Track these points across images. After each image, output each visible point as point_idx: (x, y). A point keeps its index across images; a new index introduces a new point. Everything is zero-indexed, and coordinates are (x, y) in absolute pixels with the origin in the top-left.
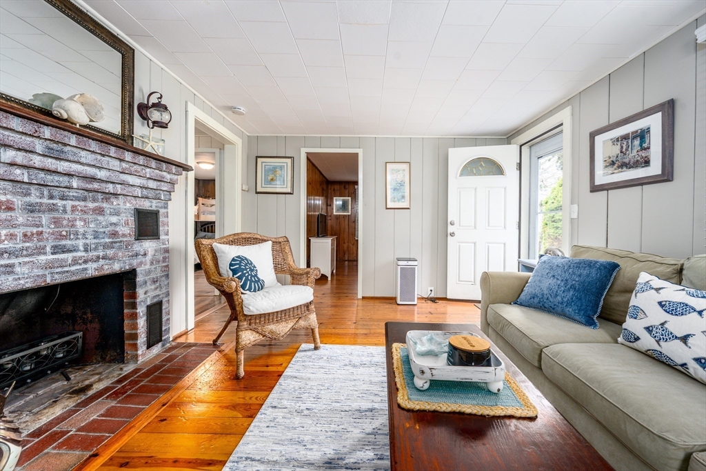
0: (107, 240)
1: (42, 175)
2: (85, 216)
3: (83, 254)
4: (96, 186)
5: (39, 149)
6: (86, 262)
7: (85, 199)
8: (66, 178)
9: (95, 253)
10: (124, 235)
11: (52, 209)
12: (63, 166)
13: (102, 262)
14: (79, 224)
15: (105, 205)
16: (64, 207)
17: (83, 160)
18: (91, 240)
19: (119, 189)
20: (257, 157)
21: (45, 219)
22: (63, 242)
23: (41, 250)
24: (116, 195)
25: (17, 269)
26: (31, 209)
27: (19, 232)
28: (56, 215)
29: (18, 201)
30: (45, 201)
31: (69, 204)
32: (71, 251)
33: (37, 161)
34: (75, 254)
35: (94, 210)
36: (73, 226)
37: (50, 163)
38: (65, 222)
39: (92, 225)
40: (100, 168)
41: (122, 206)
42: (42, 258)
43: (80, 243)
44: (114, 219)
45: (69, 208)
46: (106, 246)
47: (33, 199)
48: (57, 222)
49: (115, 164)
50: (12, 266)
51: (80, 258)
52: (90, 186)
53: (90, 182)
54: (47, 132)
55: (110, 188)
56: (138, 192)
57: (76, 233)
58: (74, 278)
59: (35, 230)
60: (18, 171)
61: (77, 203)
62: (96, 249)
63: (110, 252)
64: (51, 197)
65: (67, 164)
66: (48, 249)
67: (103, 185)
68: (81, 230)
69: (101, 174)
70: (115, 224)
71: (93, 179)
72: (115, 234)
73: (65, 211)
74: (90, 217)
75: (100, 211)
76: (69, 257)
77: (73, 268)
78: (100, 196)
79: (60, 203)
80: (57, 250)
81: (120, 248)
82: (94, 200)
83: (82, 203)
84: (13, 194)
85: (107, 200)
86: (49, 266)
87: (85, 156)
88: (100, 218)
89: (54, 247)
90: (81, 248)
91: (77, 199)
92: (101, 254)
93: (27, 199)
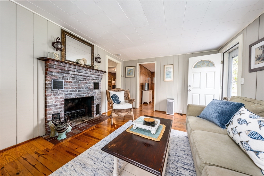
0: (88, 89)
1: (76, 76)
2: (84, 84)
3: (83, 92)
4: (86, 77)
5: (76, 71)
6: (84, 94)
7: (84, 80)
8: (80, 76)
9: (86, 92)
10: (91, 88)
11: (78, 82)
12: (80, 74)
13: (87, 94)
14: (83, 85)
15: (88, 82)
16: (80, 82)
17: (83, 72)
18: (85, 89)
19: (90, 78)
20: (126, 67)
21: (77, 84)
22: (80, 89)
23: (76, 91)
24: (90, 79)
25: (73, 94)
26: (75, 83)
27: (73, 87)
28: (79, 84)
29: (73, 81)
30: (77, 81)
31: (81, 81)
32: (81, 91)
33: (76, 73)
34: (82, 92)
35: (86, 83)
36: (82, 86)
37: (78, 73)
38: (80, 85)
39: (85, 86)
40: (86, 74)
41: (91, 82)
42: (76, 92)
43: (83, 90)
44: (89, 85)
45: (81, 82)
46: (88, 91)
47: (75, 81)
48: (79, 85)
49: (89, 73)
50: (72, 93)
51: (83, 93)
52: (85, 78)
53: (85, 77)
54: (77, 67)
55: (88, 78)
56: (94, 78)
57: (82, 88)
58: (82, 97)
59: (75, 87)
60: (73, 75)
61: (82, 81)
62: (86, 91)
63: (89, 92)
64: (78, 80)
65: (80, 73)
66: (77, 91)
67: (87, 77)
68: (83, 87)
69: (87, 75)
70: (90, 86)
71: (85, 76)
72: (89, 88)
73: (80, 83)
74: (85, 84)
75: (87, 83)
76: (81, 92)
77: (82, 95)
78: (87, 80)
79: (80, 81)
80: (79, 91)
81: (90, 91)
82: (86, 81)
83: (83, 81)
84: (72, 80)
85: (88, 80)
86: (78, 94)
87: (84, 71)
88: (87, 84)
89: (78, 90)
90: (83, 91)
91: (83, 80)
92: (87, 92)
93: (74, 81)
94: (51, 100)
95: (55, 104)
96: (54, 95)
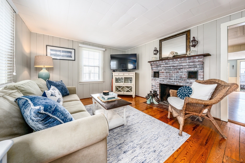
0: (179, 78)
1: (167, 67)
2: (174, 73)
3: (174, 80)
4: (175, 67)
5: (164, 64)
6: (174, 82)
7: (175, 70)
8: (170, 67)
9: (176, 81)
10: (184, 78)
11: (169, 72)
12: (168, 65)
13: (178, 83)
14: (173, 75)
15: (179, 71)
16: (171, 72)
17: (171, 64)
18: (175, 78)
19: (181, 67)
21: (168, 74)
22: (170, 78)
23: (167, 79)
25: (164, 81)
26: (166, 73)
27: (165, 76)
28: (170, 73)
29: (165, 72)
30: (168, 71)
31: (172, 71)
32: (171, 79)
33: (165, 66)
34: (172, 80)
35: (176, 72)
36: (172, 75)
37: (167, 65)
38: (171, 74)
39: (176, 75)
40: (175, 64)
41: (183, 71)
42: (167, 80)
43: (173, 78)
44: (181, 74)
45: (172, 72)
46: (179, 79)
47: (167, 71)
48: (170, 74)
49: (177, 62)
50: (164, 80)
51: (173, 81)
52: (174, 68)
54: (164, 61)
55: (179, 67)
56: (188, 67)
57: (173, 76)
58: (172, 84)
59: (167, 76)
60: (164, 68)
61: (173, 71)
62: (176, 80)
63: (180, 81)
64: (169, 70)
65: (169, 65)
66: (168, 79)
67: (177, 67)
68: (174, 76)
70: (181, 75)
72: (181, 77)
73: (171, 73)
74: (175, 73)
75: (178, 72)
76: (171, 80)
77: (172, 83)
78: (178, 69)
79: (170, 71)
80: (170, 79)
81: (182, 80)
82: (177, 70)
83: (174, 71)
84: (164, 71)
85: (179, 70)
86: (168, 81)
87: (171, 63)
88: (178, 74)
89: (169, 78)
90: (173, 79)
91: (173, 70)
92: (178, 81)
93: (166, 71)
94: (153, 83)
95: (155, 85)
96: (155, 80)
